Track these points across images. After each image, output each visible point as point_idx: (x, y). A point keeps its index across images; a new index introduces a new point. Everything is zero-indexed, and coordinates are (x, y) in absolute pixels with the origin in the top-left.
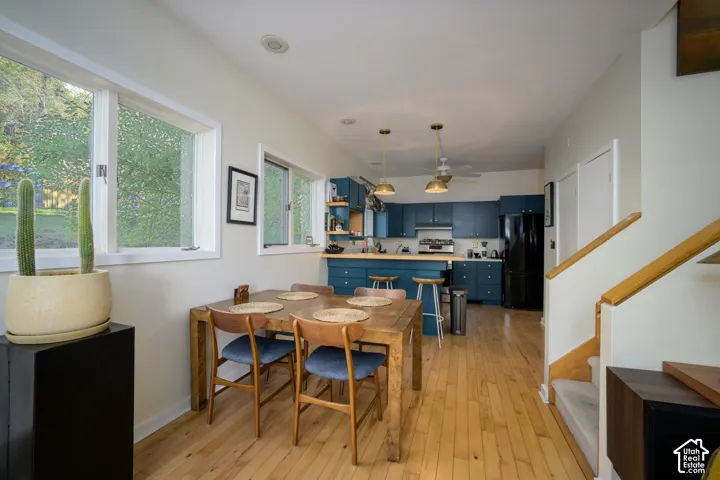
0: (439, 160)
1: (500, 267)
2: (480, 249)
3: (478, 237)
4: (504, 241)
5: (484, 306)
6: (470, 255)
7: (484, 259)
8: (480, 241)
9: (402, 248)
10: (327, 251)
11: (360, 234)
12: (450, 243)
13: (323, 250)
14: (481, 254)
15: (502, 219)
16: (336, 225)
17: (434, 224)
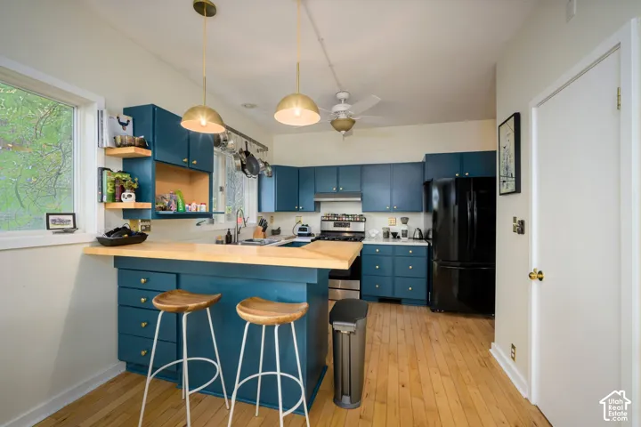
0: (335, 96)
1: (425, 253)
2: (399, 228)
3: (395, 211)
4: (430, 218)
5: (404, 307)
6: (387, 235)
7: (403, 242)
8: (398, 217)
9: (300, 226)
10: (102, 242)
11: (204, 209)
12: (361, 219)
13: (93, 239)
14: (400, 234)
15: (427, 186)
16: (123, 190)
17: (338, 194)
